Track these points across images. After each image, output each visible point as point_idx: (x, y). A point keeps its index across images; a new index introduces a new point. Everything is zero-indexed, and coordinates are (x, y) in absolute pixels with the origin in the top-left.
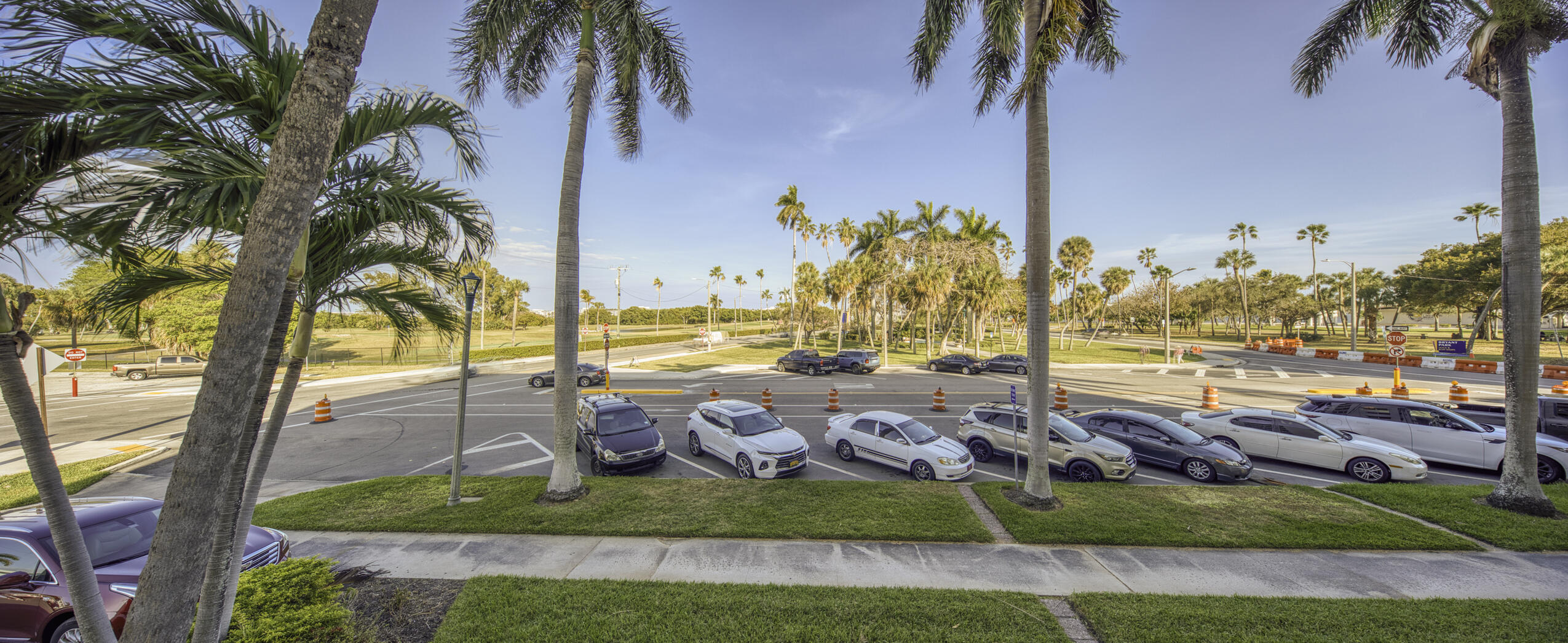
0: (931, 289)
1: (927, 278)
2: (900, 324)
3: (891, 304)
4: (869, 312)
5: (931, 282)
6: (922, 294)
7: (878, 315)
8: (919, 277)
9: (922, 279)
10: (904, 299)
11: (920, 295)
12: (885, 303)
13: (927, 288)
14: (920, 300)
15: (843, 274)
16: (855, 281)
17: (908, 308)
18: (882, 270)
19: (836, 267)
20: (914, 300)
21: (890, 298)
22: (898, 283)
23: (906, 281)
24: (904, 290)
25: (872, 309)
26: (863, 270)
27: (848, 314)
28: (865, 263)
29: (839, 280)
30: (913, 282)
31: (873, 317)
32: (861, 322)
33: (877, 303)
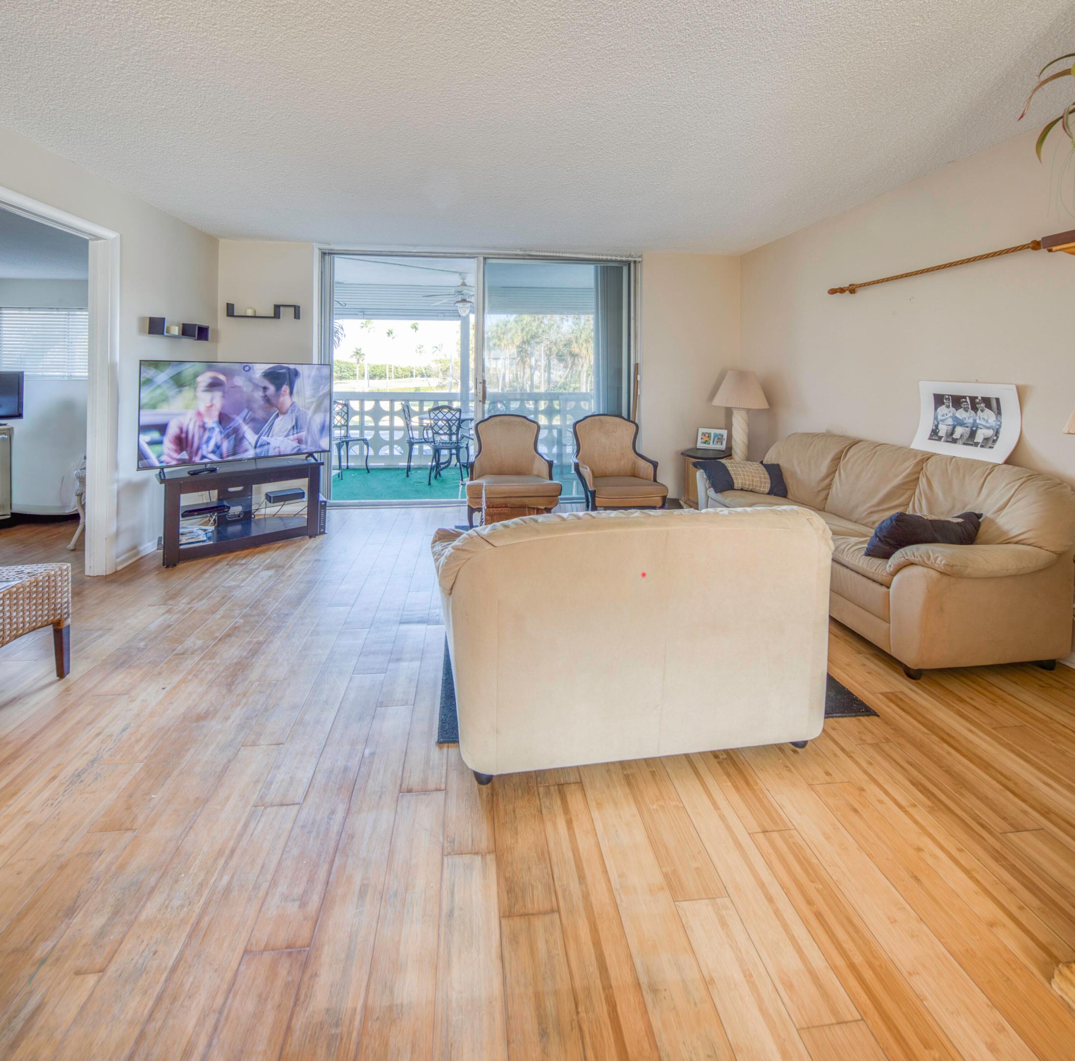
0: (584, 351)
1: (581, 341)
2: (558, 382)
3: (549, 363)
4: (528, 371)
5: (585, 345)
6: (577, 355)
7: (537, 373)
8: (574, 340)
9: (576, 342)
10: (561, 358)
11: (574, 355)
12: (543, 363)
13: (581, 351)
14: (574, 360)
15: (504, 334)
16: (515, 340)
17: (566, 367)
18: (541, 330)
19: (497, 326)
20: (569, 360)
21: (549, 356)
22: (555, 344)
23: (563, 343)
24: (560, 350)
25: (531, 367)
26: (523, 330)
27: (507, 372)
28: (525, 322)
29: (500, 340)
30: (568, 344)
31: (532, 375)
32: (520, 380)
33: (536, 361)
